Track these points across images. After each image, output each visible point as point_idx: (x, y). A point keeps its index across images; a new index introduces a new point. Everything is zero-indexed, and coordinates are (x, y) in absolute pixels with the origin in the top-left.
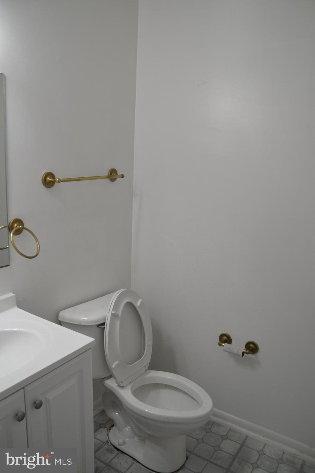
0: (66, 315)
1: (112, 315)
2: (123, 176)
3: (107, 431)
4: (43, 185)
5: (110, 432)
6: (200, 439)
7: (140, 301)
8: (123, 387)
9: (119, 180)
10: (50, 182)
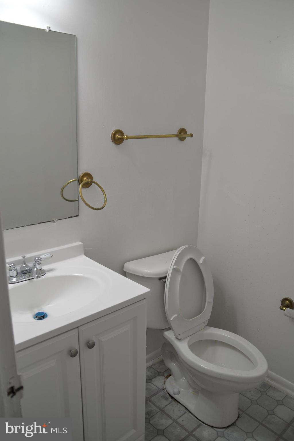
0: (130, 266)
1: (174, 269)
2: (191, 136)
3: (165, 379)
4: (113, 142)
5: (167, 381)
6: (254, 400)
7: (203, 258)
8: (180, 340)
9: (188, 139)
10: (119, 139)
